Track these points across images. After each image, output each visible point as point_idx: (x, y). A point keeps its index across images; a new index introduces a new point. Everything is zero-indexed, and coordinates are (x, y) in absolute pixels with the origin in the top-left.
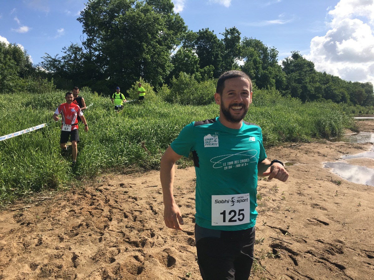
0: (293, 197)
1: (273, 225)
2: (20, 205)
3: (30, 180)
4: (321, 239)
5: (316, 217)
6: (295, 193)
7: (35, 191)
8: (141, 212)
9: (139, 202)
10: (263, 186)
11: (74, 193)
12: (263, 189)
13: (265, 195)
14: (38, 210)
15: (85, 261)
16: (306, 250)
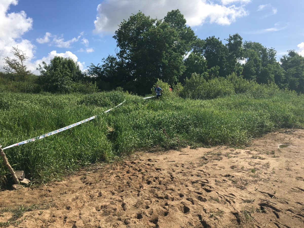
0: (282, 171)
1: (263, 191)
2: (83, 171)
3: (88, 155)
4: (300, 202)
5: (298, 187)
6: (284, 169)
7: (92, 163)
9: (162, 172)
10: (258, 163)
11: (117, 165)
12: (257, 165)
13: (258, 170)
14: (95, 175)
15: (130, 207)
16: (287, 209)
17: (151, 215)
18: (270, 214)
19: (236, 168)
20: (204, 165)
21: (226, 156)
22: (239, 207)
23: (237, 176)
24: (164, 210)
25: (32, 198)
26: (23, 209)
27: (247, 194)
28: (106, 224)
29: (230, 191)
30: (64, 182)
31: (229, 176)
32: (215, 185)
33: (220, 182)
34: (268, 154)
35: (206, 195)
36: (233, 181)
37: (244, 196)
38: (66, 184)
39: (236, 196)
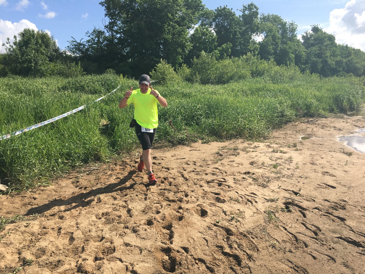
0: (306, 166)
1: (287, 189)
2: (75, 174)
3: (79, 154)
4: (328, 199)
5: (325, 182)
6: (308, 163)
7: (84, 163)
8: (174, 179)
9: (171, 171)
10: (279, 157)
11: (116, 164)
12: (279, 160)
13: (280, 165)
14: (90, 178)
15: (137, 213)
16: (314, 207)
17: (163, 220)
18: (296, 213)
19: (256, 164)
20: (220, 162)
21: (243, 151)
22: (262, 207)
23: (258, 173)
24: (178, 214)
25: (13, 207)
26: (4, 221)
27: (270, 192)
28: (110, 233)
29: (251, 190)
30: (52, 187)
31: (249, 173)
32: (234, 184)
33: (238, 180)
34: (289, 147)
35: (225, 196)
36: (254, 179)
37: (267, 194)
38: (54, 189)
39: (258, 195)
